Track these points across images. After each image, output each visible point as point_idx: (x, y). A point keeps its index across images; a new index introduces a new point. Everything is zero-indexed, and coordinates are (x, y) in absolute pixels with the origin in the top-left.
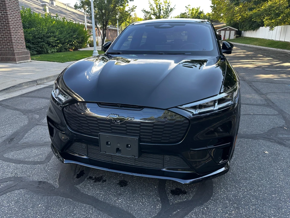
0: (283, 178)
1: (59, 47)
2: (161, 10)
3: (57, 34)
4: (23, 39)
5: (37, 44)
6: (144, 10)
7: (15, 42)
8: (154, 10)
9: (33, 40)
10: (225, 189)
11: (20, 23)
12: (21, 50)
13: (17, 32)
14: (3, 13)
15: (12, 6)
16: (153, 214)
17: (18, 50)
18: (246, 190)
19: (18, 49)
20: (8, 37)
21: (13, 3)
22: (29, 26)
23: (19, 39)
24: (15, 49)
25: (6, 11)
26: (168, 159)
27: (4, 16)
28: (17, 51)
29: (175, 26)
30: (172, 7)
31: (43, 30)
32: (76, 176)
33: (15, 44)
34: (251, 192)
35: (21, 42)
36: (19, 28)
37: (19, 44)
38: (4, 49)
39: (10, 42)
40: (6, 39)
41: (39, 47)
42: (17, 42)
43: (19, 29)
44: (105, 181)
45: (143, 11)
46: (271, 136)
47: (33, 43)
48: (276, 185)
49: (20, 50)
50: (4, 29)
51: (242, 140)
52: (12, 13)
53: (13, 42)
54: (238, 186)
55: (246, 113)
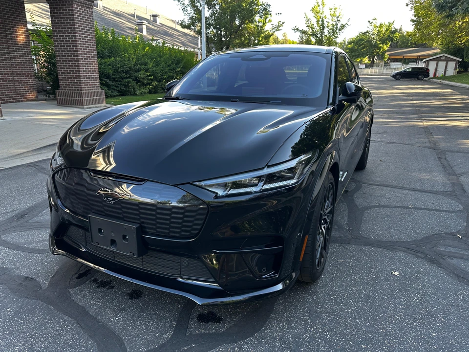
0: (399, 321)
1: (153, 86)
2: (324, 27)
3: (150, 66)
4: (97, 73)
5: (120, 81)
6: (297, 28)
8: (312, 28)
9: (115, 75)
10: (286, 323)
11: (93, 50)
12: (92, 89)
13: (88, 64)
14: (70, 37)
15: (84, 27)
16: (152, 344)
17: (88, 90)
18: (320, 330)
19: (88, 87)
20: (76, 71)
21: (86, 22)
22: (110, 54)
23: (91, 73)
24: (84, 88)
25: (75, 33)
26: (185, 263)
27: (72, 41)
28: (86, 90)
29: (272, 58)
30: (343, 22)
31: (129, 60)
32: (76, 276)
33: (84, 81)
34: (327, 335)
35: (94, 78)
36: (92, 57)
37: (90, 80)
38: (69, 87)
39: (77, 78)
40: (73, 73)
41: (123, 85)
42: (87, 78)
43: (92, 59)
44: (112, 287)
45: (294, 29)
46: (424, 247)
47: (114, 80)
48: (378, 330)
49: (90, 90)
50: (71, 59)
51: (366, 249)
52: (83, 37)
53: (82, 78)
54: (311, 322)
55: (400, 205)
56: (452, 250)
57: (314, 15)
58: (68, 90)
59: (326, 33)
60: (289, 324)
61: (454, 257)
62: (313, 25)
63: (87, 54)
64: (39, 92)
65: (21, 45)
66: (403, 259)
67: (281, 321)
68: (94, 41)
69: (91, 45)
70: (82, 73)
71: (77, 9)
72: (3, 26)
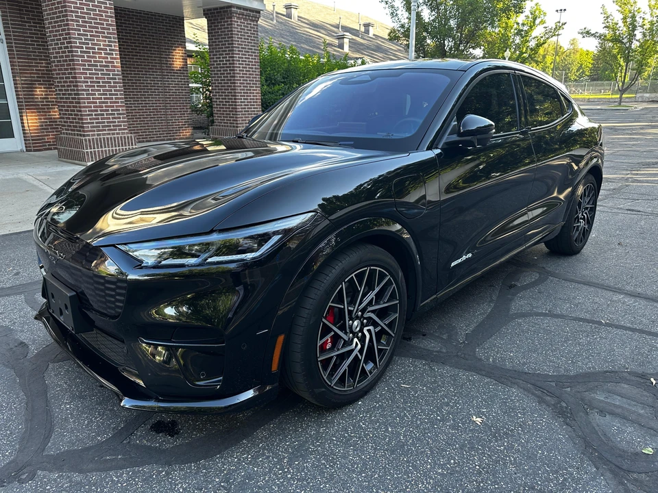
2: (636, 27)
4: (259, 105)
6: (587, 30)
7: (242, 111)
8: (614, 30)
10: (252, 456)
11: (256, 75)
13: (247, 93)
14: (228, 59)
15: (245, 45)
16: (78, 445)
18: (289, 476)
20: (232, 102)
21: (248, 39)
22: (286, 80)
23: (251, 105)
24: (240, 124)
25: (233, 54)
27: (230, 64)
29: (377, 79)
33: (241, 114)
36: (253, 84)
37: (248, 114)
38: (224, 123)
39: (233, 111)
40: (229, 105)
42: (245, 111)
43: (253, 87)
45: (582, 33)
46: (568, 389)
50: (227, 86)
51: (463, 375)
52: (243, 58)
53: (239, 112)
54: (288, 462)
55: (588, 317)
56: (617, 401)
57: (620, 9)
58: (222, 126)
59: (639, 35)
60: (255, 458)
61: (610, 414)
62: (617, 24)
63: (247, 80)
64: (195, 128)
65: (177, 70)
66: (512, 400)
67: (248, 452)
68: (258, 62)
69: (252, 68)
70: (238, 105)
71: (237, 24)
72: (158, 48)
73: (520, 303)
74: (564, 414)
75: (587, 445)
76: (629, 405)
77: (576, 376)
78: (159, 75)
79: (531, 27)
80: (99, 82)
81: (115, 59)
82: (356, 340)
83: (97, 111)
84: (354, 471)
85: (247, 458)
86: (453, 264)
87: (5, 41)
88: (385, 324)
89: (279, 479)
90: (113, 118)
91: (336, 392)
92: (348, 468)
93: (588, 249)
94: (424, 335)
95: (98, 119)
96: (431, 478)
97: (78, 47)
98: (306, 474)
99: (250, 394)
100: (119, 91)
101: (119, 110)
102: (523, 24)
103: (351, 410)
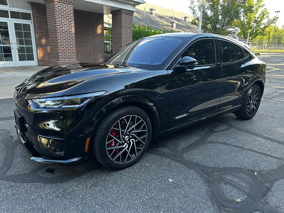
11: (130, 38)
15: (127, 26)
16: (17, 173)
21: (128, 23)
36: (129, 42)
46: (216, 173)
50: (118, 43)
55: (240, 145)
56: (235, 180)
60: (78, 184)
61: (229, 184)
63: (126, 40)
66: (189, 175)
67: (76, 182)
69: (129, 35)
71: (124, 17)
72: (92, 26)
73: (213, 138)
74: (208, 182)
75: (213, 194)
76: (240, 182)
77: (222, 168)
78: (92, 37)
79: (261, 19)
80: (66, 40)
81: (73, 30)
82: (126, 144)
83: (64, 51)
84: (113, 193)
85: (75, 184)
86: (177, 118)
87: (33, 23)
88: (140, 139)
89: (83, 193)
90: (70, 54)
91: (115, 163)
92: (111, 192)
93: (255, 118)
94: (165, 146)
95: (65, 54)
96: (142, 199)
97: (58, 25)
98: (94, 192)
99: (76, 159)
100: (73, 43)
101: (73, 51)
102: (258, 18)
103: (122, 171)
